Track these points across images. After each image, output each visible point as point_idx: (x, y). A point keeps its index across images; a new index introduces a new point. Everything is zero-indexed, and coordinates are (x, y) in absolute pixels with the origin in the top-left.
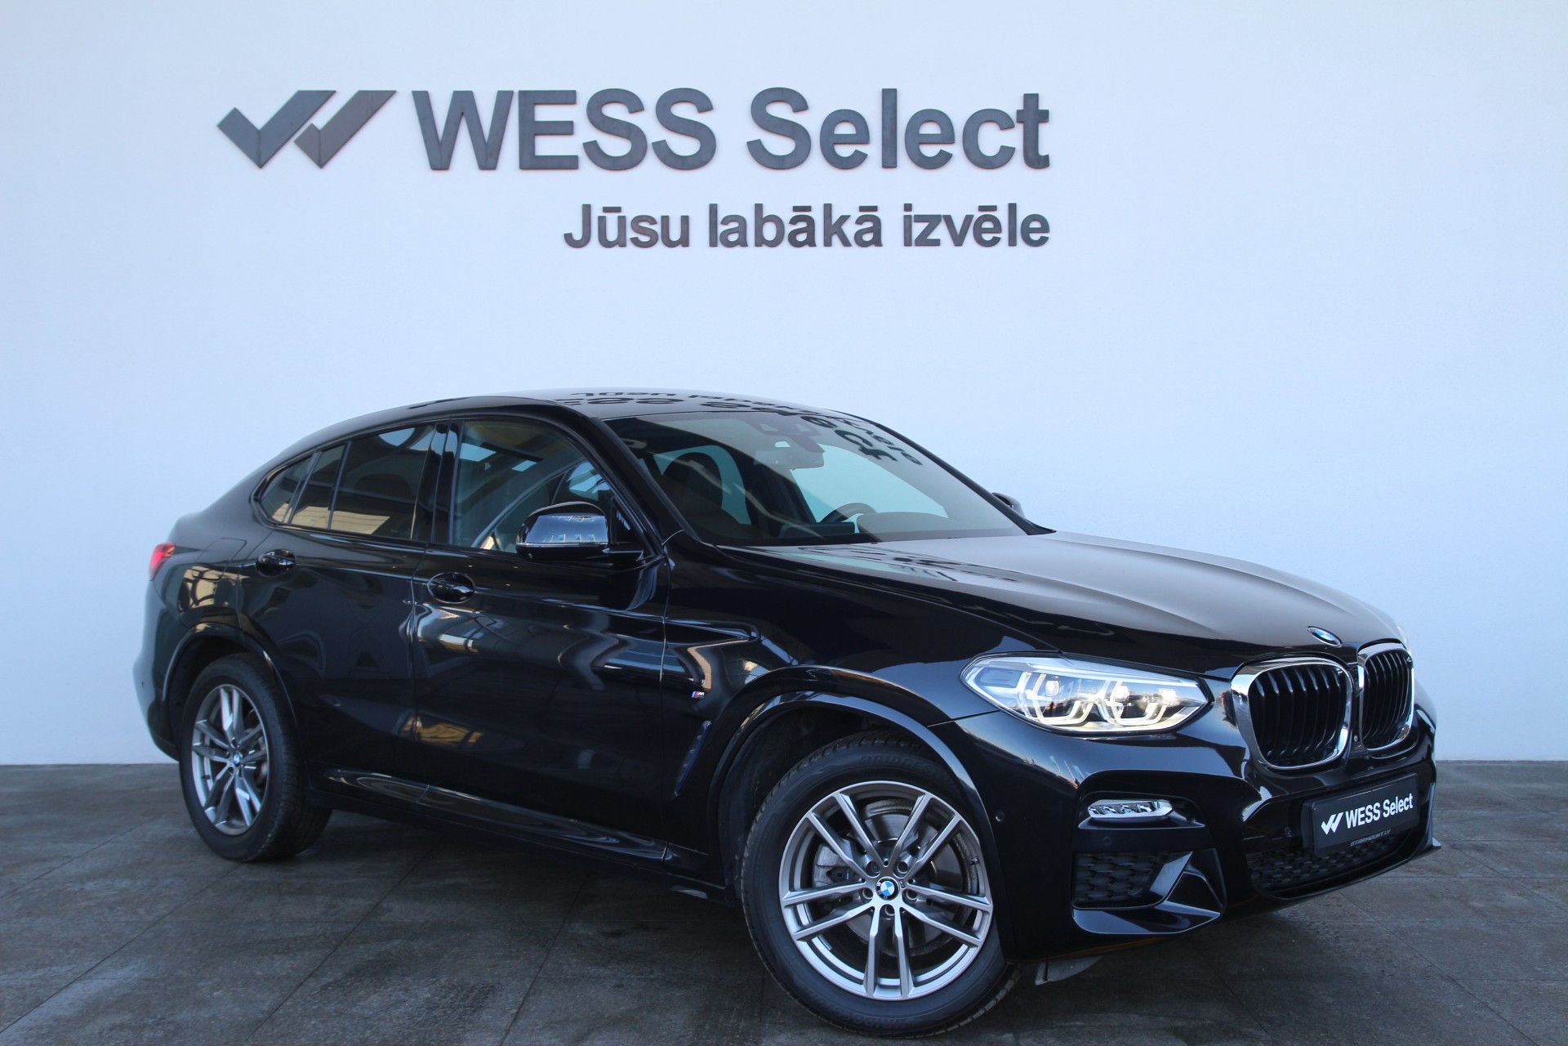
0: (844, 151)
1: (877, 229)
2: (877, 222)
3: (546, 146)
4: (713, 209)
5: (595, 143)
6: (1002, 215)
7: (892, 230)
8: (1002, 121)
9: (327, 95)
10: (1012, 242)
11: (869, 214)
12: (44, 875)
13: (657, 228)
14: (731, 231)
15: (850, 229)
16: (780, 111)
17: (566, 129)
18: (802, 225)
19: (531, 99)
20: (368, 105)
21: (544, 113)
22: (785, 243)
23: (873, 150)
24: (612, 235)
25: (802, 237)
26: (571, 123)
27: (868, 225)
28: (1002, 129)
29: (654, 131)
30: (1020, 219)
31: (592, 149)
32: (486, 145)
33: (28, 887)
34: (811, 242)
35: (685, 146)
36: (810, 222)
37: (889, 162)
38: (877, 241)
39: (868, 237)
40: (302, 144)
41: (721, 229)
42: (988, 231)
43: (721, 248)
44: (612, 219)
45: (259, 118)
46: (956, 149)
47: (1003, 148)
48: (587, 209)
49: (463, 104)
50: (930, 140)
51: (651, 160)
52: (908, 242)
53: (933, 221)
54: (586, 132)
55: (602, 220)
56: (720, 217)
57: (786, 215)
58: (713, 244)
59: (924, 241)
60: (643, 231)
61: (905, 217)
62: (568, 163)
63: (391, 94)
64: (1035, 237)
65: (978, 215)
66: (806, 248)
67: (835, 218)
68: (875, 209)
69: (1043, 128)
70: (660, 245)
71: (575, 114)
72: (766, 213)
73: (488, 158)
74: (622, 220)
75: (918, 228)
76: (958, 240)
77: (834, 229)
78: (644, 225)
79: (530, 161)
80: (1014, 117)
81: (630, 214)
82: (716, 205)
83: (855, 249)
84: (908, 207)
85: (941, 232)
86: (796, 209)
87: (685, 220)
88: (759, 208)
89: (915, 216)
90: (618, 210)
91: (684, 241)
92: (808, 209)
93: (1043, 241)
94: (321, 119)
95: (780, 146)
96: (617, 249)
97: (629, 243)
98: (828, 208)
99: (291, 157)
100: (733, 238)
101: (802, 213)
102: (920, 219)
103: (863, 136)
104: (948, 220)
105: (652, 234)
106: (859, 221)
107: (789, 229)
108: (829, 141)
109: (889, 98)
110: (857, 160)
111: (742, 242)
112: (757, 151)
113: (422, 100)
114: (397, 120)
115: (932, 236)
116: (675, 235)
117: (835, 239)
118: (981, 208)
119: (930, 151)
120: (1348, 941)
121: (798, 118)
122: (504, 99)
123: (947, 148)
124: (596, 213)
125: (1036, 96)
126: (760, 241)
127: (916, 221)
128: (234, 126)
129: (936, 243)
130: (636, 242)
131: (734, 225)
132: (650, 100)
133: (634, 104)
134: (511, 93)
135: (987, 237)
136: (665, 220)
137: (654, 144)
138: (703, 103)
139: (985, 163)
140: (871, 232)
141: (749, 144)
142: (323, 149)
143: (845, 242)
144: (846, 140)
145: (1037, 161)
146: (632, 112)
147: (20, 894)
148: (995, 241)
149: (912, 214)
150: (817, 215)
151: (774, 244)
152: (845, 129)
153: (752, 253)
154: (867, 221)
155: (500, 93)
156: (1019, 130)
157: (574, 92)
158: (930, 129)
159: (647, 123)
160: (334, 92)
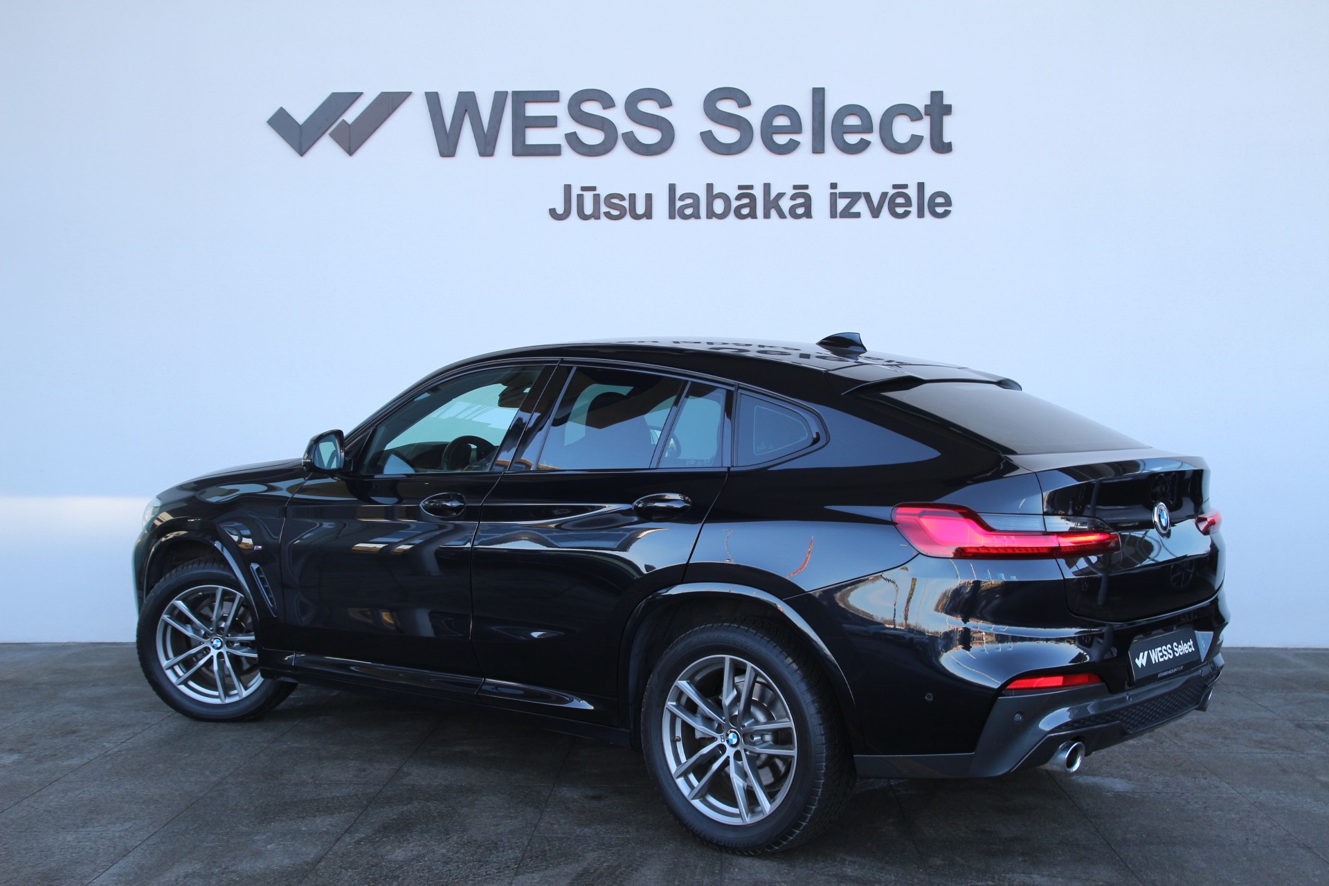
0: (781, 139)
1: (808, 205)
2: (808, 198)
3: (535, 136)
4: (672, 188)
5: (575, 133)
6: (912, 192)
7: (820, 204)
8: (911, 112)
9: (356, 96)
10: (921, 214)
11: (801, 192)
12: (129, 739)
13: (626, 204)
14: (687, 206)
15: (785, 204)
16: (727, 106)
17: (551, 122)
18: (746, 201)
19: (522, 98)
20: (389, 103)
21: (533, 110)
22: (732, 216)
23: (805, 138)
24: (588, 209)
25: (745, 211)
26: (555, 118)
27: (801, 200)
28: (912, 120)
29: (623, 124)
30: (927, 195)
31: (573, 139)
32: (485, 136)
33: (116, 750)
34: (753, 215)
35: (649, 136)
36: (753, 198)
37: (818, 148)
38: (808, 214)
39: (800, 211)
40: (335, 136)
41: (679, 204)
42: (900, 205)
43: (678, 220)
44: (588, 196)
45: (300, 115)
46: (874, 138)
47: (913, 136)
48: (568, 188)
49: (467, 102)
50: (853, 130)
51: (621, 148)
52: (833, 215)
53: (854, 197)
54: (567, 125)
55: (580, 197)
56: (678, 195)
57: (733, 193)
58: (672, 216)
59: (847, 213)
60: (614, 206)
61: (831, 193)
62: (553, 151)
63: (407, 95)
64: (940, 210)
65: (892, 192)
66: (749, 220)
67: (773, 195)
68: (806, 187)
69: (946, 119)
70: (628, 218)
71: (559, 109)
72: (716, 191)
73: (486, 147)
74: (597, 197)
75: (842, 203)
76: (875, 213)
77: (772, 204)
78: (615, 201)
79: (522, 149)
80: (922, 110)
81: (603, 192)
82: (675, 184)
83: (790, 220)
84: (834, 186)
85: (861, 206)
86: (740, 187)
87: (649, 197)
88: (710, 187)
89: (840, 193)
90: (593, 189)
91: (648, 214)
92: (751, 187)
93: (946, 213)
94: (351, 116)
95: (728, 135)
96: (592, 221)
97: (602, 216)
98: (767, 187)
99: (326, 147)
100: (689, 211)
101: (745, 191)
102: (843, 195)
103: (796, 127)
104: (867, 196)
105: (622, 208)
106: (793, 198)
107: (735, 204)
108: (769, 131)
109: (819, 95)
110: (792, 147)
111: (696, 215)
112: (708, 139)
113: (433, 100)
114: (413, 117)
115: (854, 210)
116: (640, 209)
117: (773, 213)
118: (895, 187)
119: (852, 139)
120: (1215, 811)
121: (743, 113)
122: (500, 98)
123: (866, 137)
124: (575, 191)
125: (941, 93)
126: (711, 214)
127: (840, 198)
128: (281, 122)
129: (857, 215)
130: (608, 215)
131: (689, 201)
132: (620, 98)
133: (606, 101)
134: (506, 93)
135: (900, 210)
136: (633, 197)
137: (623, 134)
138: (664, 100)
139: (898, 149)
140: (803, 206)
141: (702, 134)
142: (351, 140)
143: (782, 215)
144: (782, 130)
145: (941, 147)
146: (605, 108)
147: (109, 755)
148: (906, 214)
149: (837, 191)
150: (758, 193)
151: (722, 216)
152: (782, 121)
153: (704, 224)
154: (800, 197)
155: (497, 93)
156: (926, 121)
157: (558, 92)
158: (852, 121)
159: (618, 117)
160: (361, 94)
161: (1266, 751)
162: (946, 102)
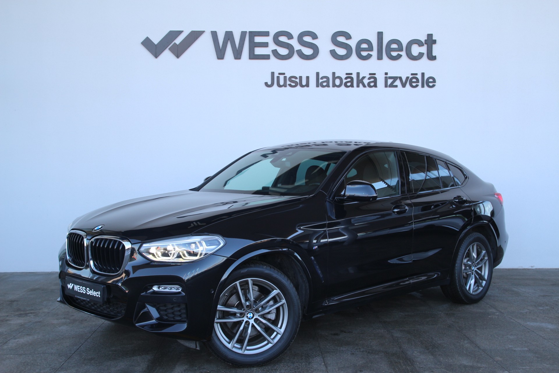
0: (364, 54)
1: (375, 82)
2: (375, 79)
3: (258, 51)
4: (318, 74)
5: (276, 50)
6: (419, 77)
7: (381, 82)
8: (419, 43)
9: (180, 32)
10: (423, 86)
11: (373, 76)
13: (298, 80)
14: (324, 82)
15: (366, 81)
16: (341, 39)
17: (265, 45)
18: (349, 80)
19: (253, 34)
20: (195, 36)
21: (258, 39)
22: (343, 86)
23: (374, 53)
24: (282, 83)
25: (349, 84)
26: (267, 43)
27: (372, 80)
28: (419, 46)
29: (297, 46)
30: (426, 78)
31: (275, 52)
32: (237, 50)
34: (352, 86)
35: (308, 51)
36: (352, 78)
37: (380, 58)
38: (375, 86)
39: (372, 84)
40: (171, 50)
41: (320, 81)
42: (414, 82)
43: (320, 88)
44: (282, 77)
45: (156, 41)
46: (403, 53)
47: (420, 53)
48: (273, 74)
49: (229, 36)
50: (394, 50)
51: (296, 56)
52: (386, 86)
53: (395, 79)
54: (273, 46)
55: (278, 78)
56: (320, 77)
57: (344, 76)
58: (317, 86)
59: (392, 86)
60: (293, 82)
61: (385, 77)
62: (267, 57)
64: (431, 84)
65: (411, 76)
66: (350, 88)
67: (361, 77)
68: (375, 74)
69: (434, 46)
70: (299, 86)
71: (269, 40)
72: (336, 76)
73: (238, 55)
74: (285, 77)
75: (390, 81)
76: (404, 85)
77: (360, 81)
78: (293, 79)
79: (253, 56)
80: (424, 42)
81: (288, 75)
82: (319, 72)
83: (367, 88)
84: (386, 74)
85: (398, 83)
86: (347, 74)
87: (308, 78)
88: (334, 74)
89: (389, 77)
90: (284, 74)
91: (307, 85)
92: (351, 74)
93: (434, 86)
94: (178, 41)
95: (341, 52)
96: (283, 88)
97: (288, 86)
98: (358, 74)
99: (167, 54)
100: (325, 84)
101: (349, 76)
102: (390, 78)
103: (371, 48)
104: (401, 78)
105: (296, 83)
106: (369, 79)
107: (344, 81)
108: (359, 50)
109: (380, 35)
110: (369, 57)
111: (328, 86)
112: (333, 53)
113: (214, 34)
114: (206, 41)
115: (395, 84)
116: (304, 83)
117: (361, 85)
118: (412, 74)
119: (394, 54)
121: (348, 42)
122: (243, 34)
123: (400, 53)
124: (276, 75)
125: (432, 35)
126: (334, 85)
127: (389, 79)
128: (147, 43)
129: (396, 86)
130: (290, 85)
131: (325, 80)
132: (295, 35)
133: (290, 36)
134: (246, 32)
135: (414, 84)
136: (301, 78)
137: (297, 51)
138: (314, 36)
139: (413, 58)
140: (373, 82)
141: (331, 51)
142: (178, 51)
143: (364, 86)
144: (365, 50)
145: (432, 57)
146: (289, 39)
148: (417, 86)
149: (388, 76)
150: (354, 76)
151: (339, 86)
152: (364, 46)
153: (331, 90)
154: (372, 78)
155: (242, 32)
156: (425, 46)
157: (269, 32)
158: (394, 46)
159: (295, 43)
160: (182, 31)
162: (434, 39)
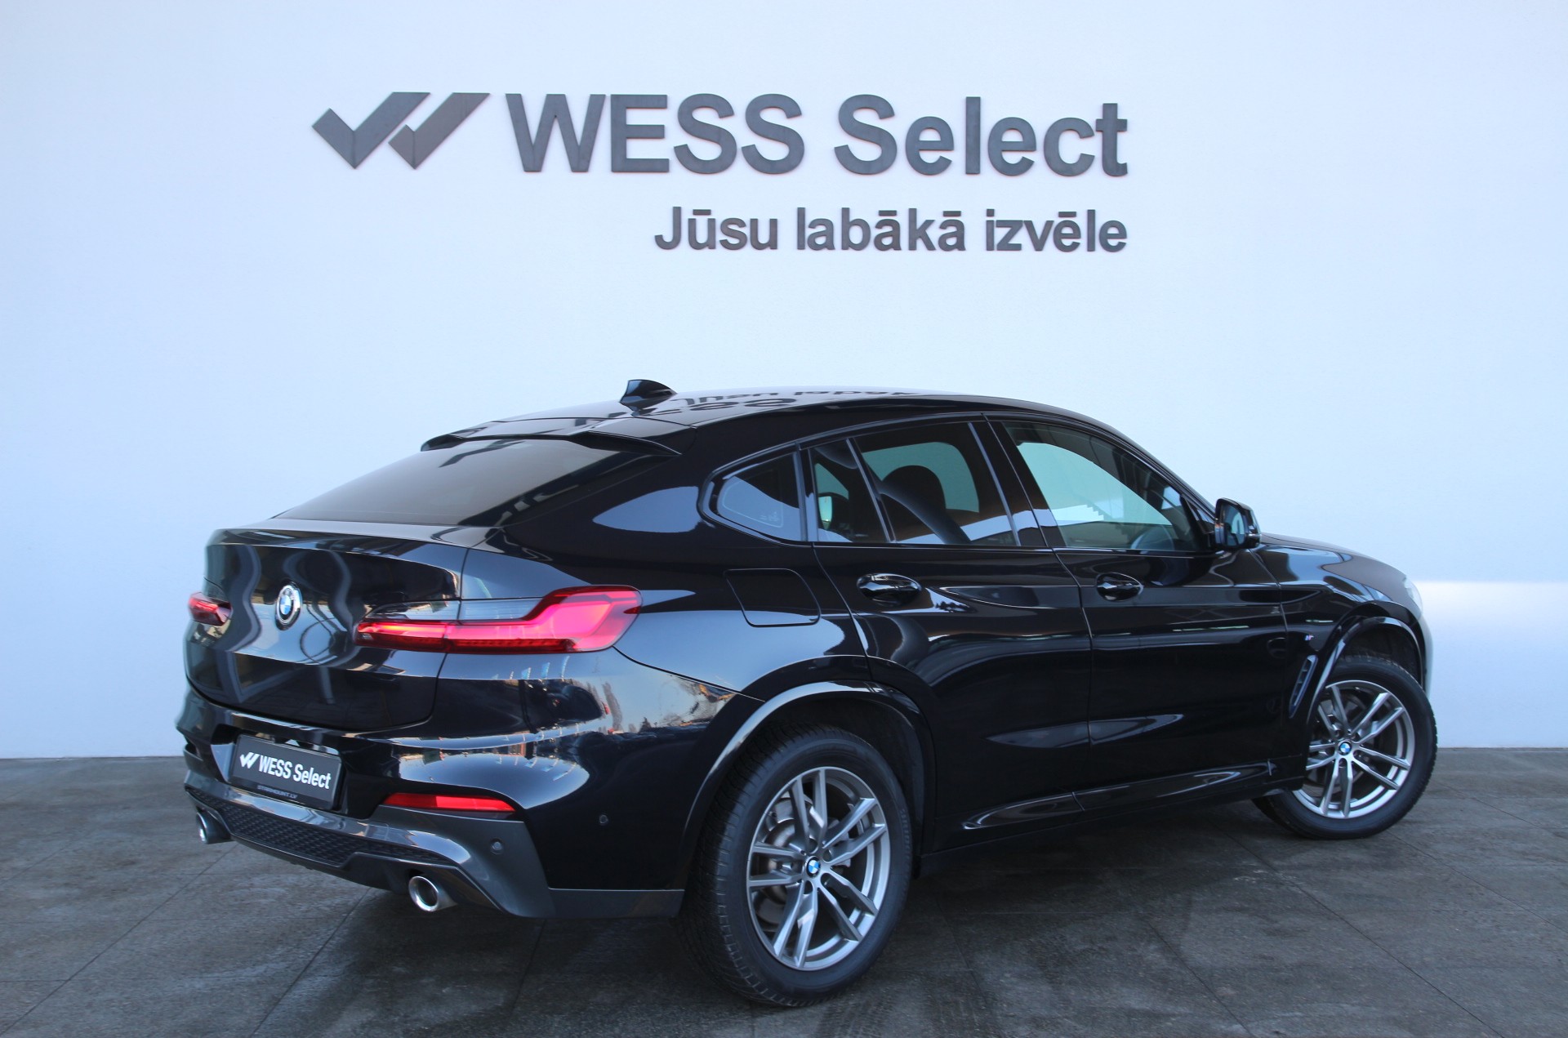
0: (929, 157)
1: (960, 234)
2: (960, 227)
3: (638, 149)
4: (801, 213)
5: (685, 147)
6: (1081, 221)
7: (975, 234)
8: (1081, 129)
9: (421, 97)
10: (1091, 247)
11: (953, 220)
13: (746, 231)
14: (819, 234)
15: (934, 233)
16: (866, 117)
17: (656, 132)
18: (888, 229)
19: (623, 103)
20: (461, 107)
21: (635, 117)
22: (871, 247)
23: (957, 156)
24: (702, 237)
25: (887, 241)
26: (662, 127)
27: (952, 229)
28: (1082, 137)
29: (744, 137)
30: (1099, 224)
31: (683, 153)
32: (579, 148)
34: (896, 246)
35: (774, 151)
36: (896, 226)
37: (973, 168)
38: (960, 246)
39: (951, 241)
40: (399, 146)
41: (809, 232)
42: (1067, 236)
43: (808, 251)
44: (702, 222)
45: (353, 119)
46: (1037, 157)
47: (1083, 156)
48: (677, 212)
49: (556, 107)
50: (1013, 147)
51: (740, 165)
52: (990, 247)
53: (1014, 226)
54: (677, 136)
55: (692, 222)
56: (808, 220)
57: (873, 219)
58: (801, 246)
59: (1006, 245)
60: (733, 234)
62: (660, 166)
63: (485, 96)
65: (1058, 220)
66: (891, 252)
67: (920, 222)
68: (958, 214)
69: (1121, 137)
70: (748, 248)
71: (667, 118)
72: (852, 217)
73: (580, 160)
74: (712, 222)
75: (1000, 233)
76: (1039, 245)
77: (919, 234)
78: (733, 227)
79: (622, 164)
80: (1093, 125)
81: (719, 217)
82: (804, 208)
83: (939, 253)
84: (990, 213)
85: (1022, 237)
86: (882, 213)
87: (774, 223)
88: (846, 212)
89: (998, 221)
90: (707, 212)
91: (773, 244)
92: (894, 213)
93: (1121, 246)
94: (415, 121)
95: (867, 151)
96: (706, 251)
97: (719, 245)
98: (913, 213)
99: (384, 158)
100: (821, 241)
101: (887, 217)
102: (1002, 224)
103: (947, 143)
104: (1029, 225)
105: (742, 238)
106: (943, 226)
107: (875, 232)
108: (915, 147)
109: (973, 106)
110: (942, 166)
111: (829, 246)
112: (844, 156)
113: (515, 103)
114: (489, 124)
115: (1014, 241)
116: (764, 237)
117: (920, 243)
118: (1062, 215)
119: (1012, 158)
121: (884, 125)
122: (596, 102)
123: (1029, 156)
124: (686, 215)
125: (1115, 106)
126: (847, 244)
127: (997, 227)
128: (329, 127)
129: (1018, 247)
130: (725, 244)
131: (821, 228)
132: (740, 105)
133: (723, 108)
134: (603, 97)
135: (1067, 242)
136: (754, 223)
137: (743, 148)
138: (792, 109)
139: (1064, 170)
140: (955, 236)
141: (837, 149)
142: (416, 149)
143: (930, 247)
144: (931, 146)
145: (1116, 169)
146: (721, 116)
148: (1075, 246)
149: (994, 219)
150: (902, 219)
151: (860, 247)
152: (930, 136)
153: (838, 256)
154: (952, 225)
155: (593, 97)
156: (1098, 138)
157: (665, 97)
158: (1012, 137)
159: (737, 128)
160: (427, 94)
161: (1535, 863)
162: (1121, 116)
